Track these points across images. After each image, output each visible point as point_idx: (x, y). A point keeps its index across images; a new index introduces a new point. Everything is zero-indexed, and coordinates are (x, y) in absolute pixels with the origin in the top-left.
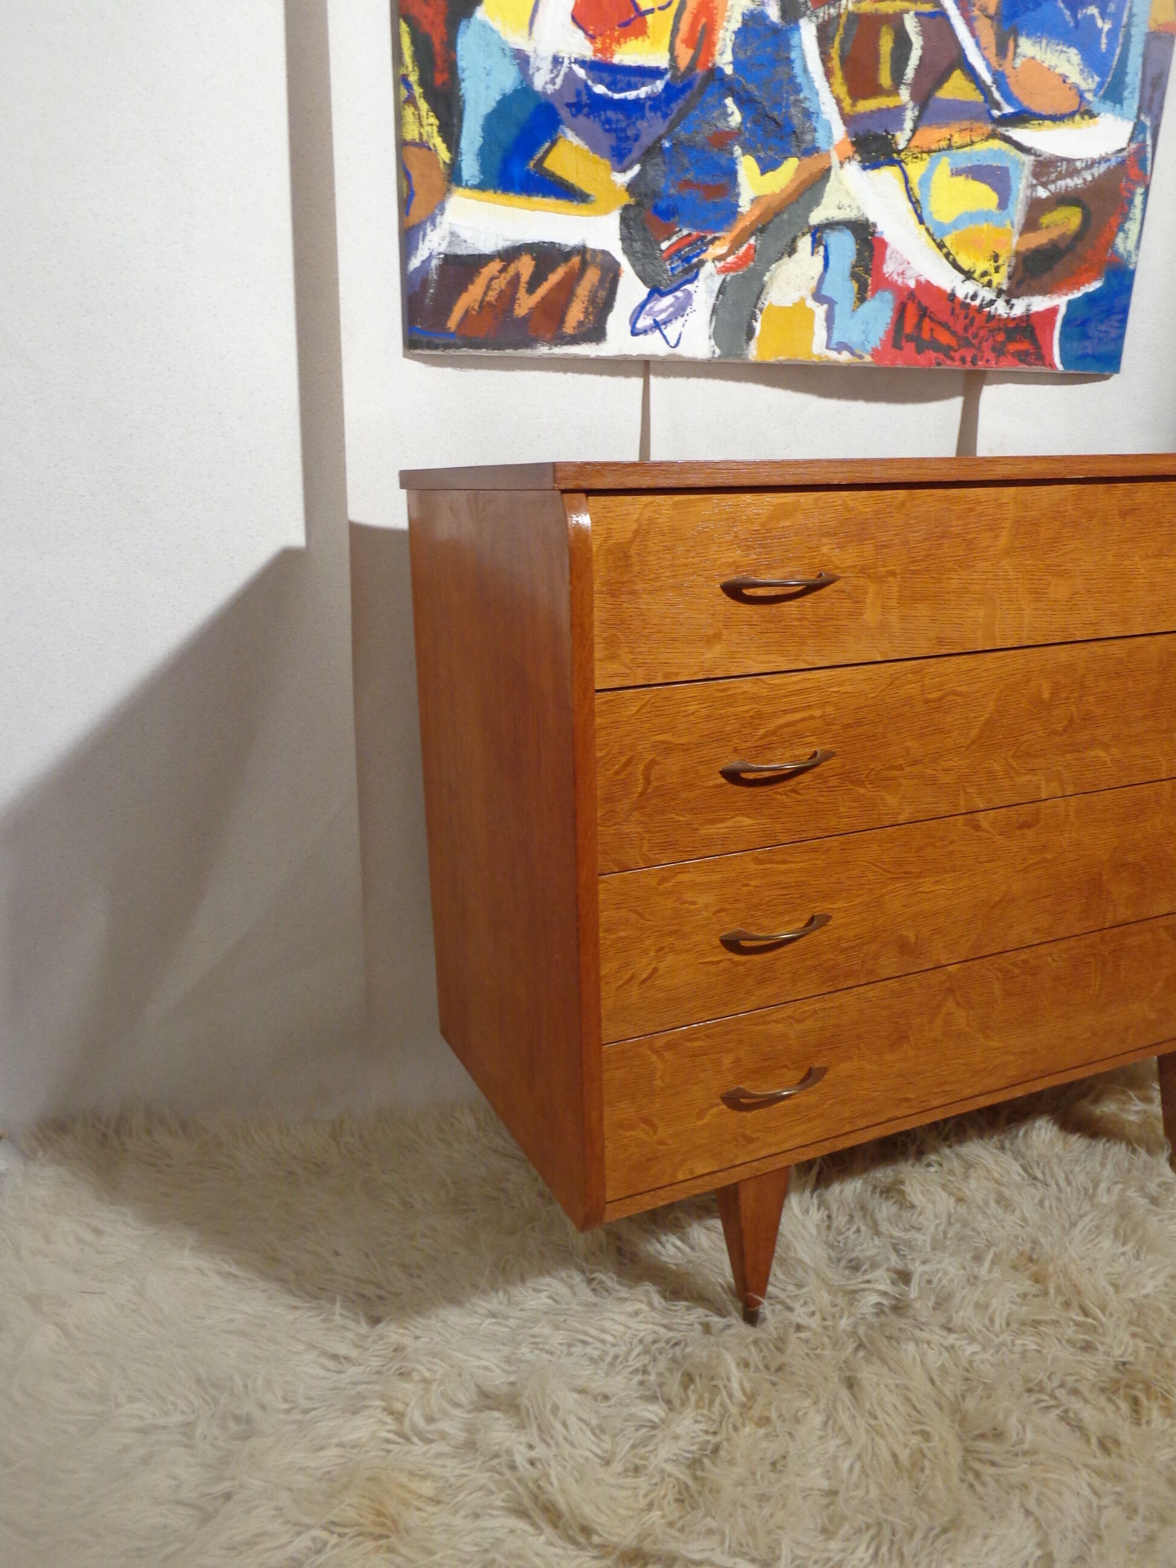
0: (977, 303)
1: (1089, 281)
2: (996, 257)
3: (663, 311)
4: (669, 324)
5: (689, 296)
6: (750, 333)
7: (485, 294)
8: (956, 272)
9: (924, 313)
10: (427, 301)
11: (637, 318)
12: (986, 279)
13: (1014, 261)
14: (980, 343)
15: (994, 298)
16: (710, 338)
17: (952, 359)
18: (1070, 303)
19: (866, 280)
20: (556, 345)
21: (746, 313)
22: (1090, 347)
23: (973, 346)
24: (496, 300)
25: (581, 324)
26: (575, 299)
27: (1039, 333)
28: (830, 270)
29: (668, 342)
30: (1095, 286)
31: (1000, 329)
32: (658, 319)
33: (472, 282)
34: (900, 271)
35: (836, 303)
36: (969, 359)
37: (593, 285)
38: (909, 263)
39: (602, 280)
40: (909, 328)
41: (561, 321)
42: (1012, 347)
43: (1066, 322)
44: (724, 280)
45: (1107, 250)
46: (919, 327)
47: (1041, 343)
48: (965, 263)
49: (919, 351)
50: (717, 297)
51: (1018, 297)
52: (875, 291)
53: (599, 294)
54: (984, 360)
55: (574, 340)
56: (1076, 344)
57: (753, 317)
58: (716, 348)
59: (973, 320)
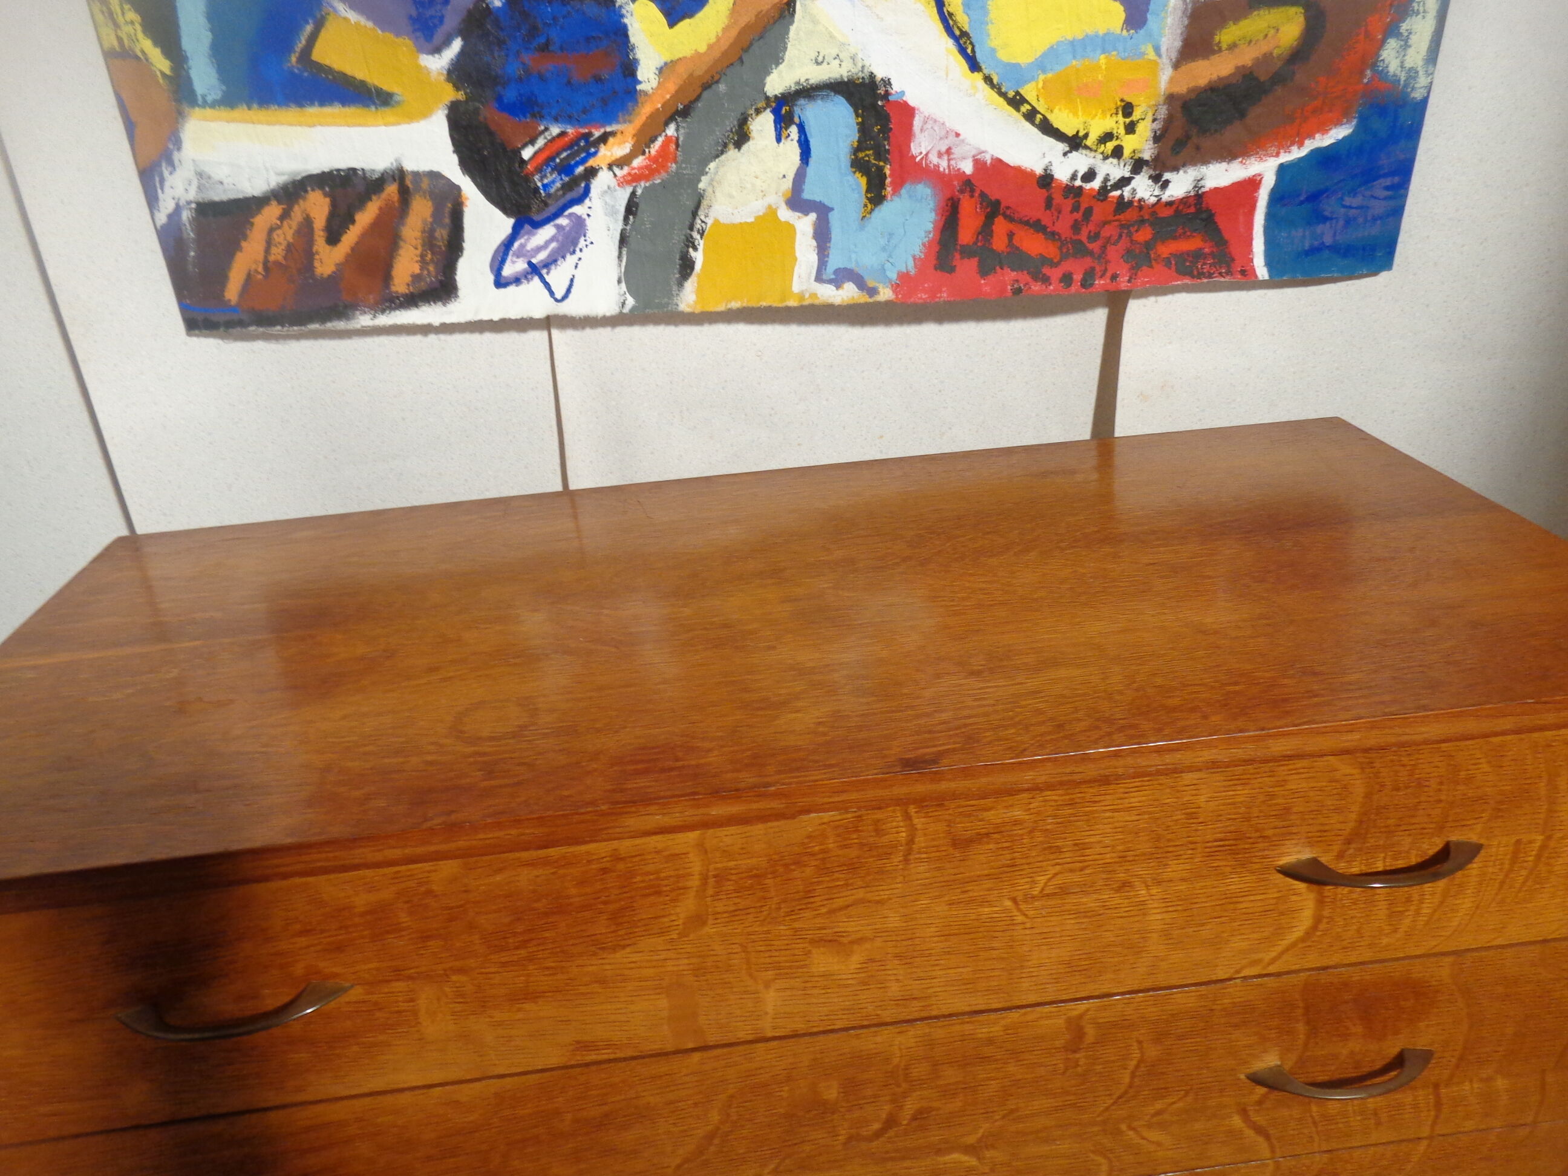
0: (1096, 184)
1: (1323, 129)
2: (1127, 109)
3: (539, 249)
4: (553, 267)
5: (579, 226)
6: (687, 267)
7: (267, 251)
8: (1050, 141)
9: (993, 210)
10: (190, 268)
11: (503, 262)
12: (1110, 146)
13: (1163, 112)
14: (1104, 248)
15: (1127, 175)
16: (619, 282)
17: (1046, 280)
18: (1282, 169)
19: (880, 170)
20: (383, 311)
21: (677, 238)
22: (1326, 233)
23: (1091, 253)
24: (285, 258)
25: (416, 278)
26: (402, 243)
27: (1221, 221)
28: (812, 161)
29: (552, 293)
30: (1339, 133)
31: (1142, 221)
32: (534, 261)
33: (245, 237)
34: (944, 149)
35: (832, 209)
36: (1078, 277)
37: (424, 222)
38: (958, 135)
39: (437, 214)
40: (966, 234)
41: (387, 278)
42: (1165, 250)
43: (1277, 198)
44: (633, 194)
45: (1362, 73)
46: (986, 231)
47: (1226, 235)
48: (1066, 121)
49: (984, 271)
50: (626, 219)
51: (1175, 169)
52: (897, 187)
53: (437, 234)
54: (1109, 274)
55: (412, 300)
56: (1298, 233)
57: (691, 243)
58: (628, 295)
59: (1089, 211)
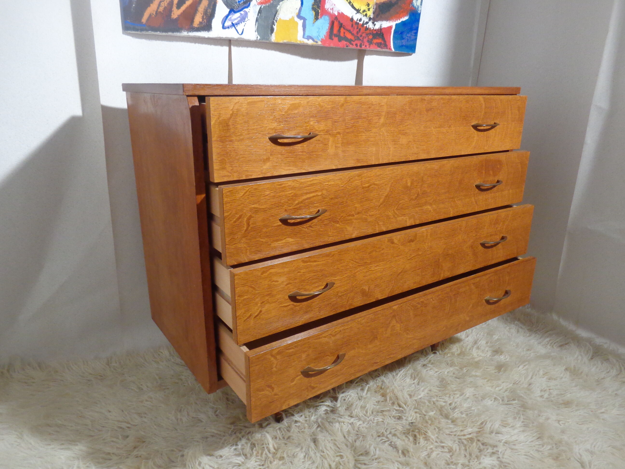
0: (361, 23)
1: (404, 16)
2: (368, 5)
3: (235, 19)
4: (238, 25)
5: (246, 13)
6: (272, 30)
7: (158, 8)
8: (353, 10)
9: (341, 26)
10: (132, 10)
11: (225, 22)
12: (365, 13)
13: (375, 7)
14: (363, 39)
15: (368, 21)
16: (255, 31)
17: (352, 44)
18: (396, 25)
19: (318, 11)
20: (190, 32)
21: (270, 22)
22: (404, 42)
23: (360, 40)
24: (163, 11)
25: (201, 23)
26: (198, 12)
27: (385, 36)
28: (303, 6)
29: (238, 33)
30: (406, 18)
31: (370, 34)
32: (234, 22)
33: (152, 3)
34: (332, 8)
35: (307, 20)
36: (359, 45)
37: (205, 7)
38: (335, 5)
39: (209, 5)
40: (335, 31)
41: (192, 21)
42: (375, 41)
43: (395, 32)
44: (261, 8)
45: (410, 5)
46: (339, 31)
47: (386, 40)
48: (357, 6)
49: (340, 41)
50: (258, 15)
51: (377, 21)
52: (322, 15)
53: (208, 11)
54: (365, 45)
55: (198, 29)
56: (399, 41)
57: (273, 23)
58: (258, 35)
59: (360, 29)
